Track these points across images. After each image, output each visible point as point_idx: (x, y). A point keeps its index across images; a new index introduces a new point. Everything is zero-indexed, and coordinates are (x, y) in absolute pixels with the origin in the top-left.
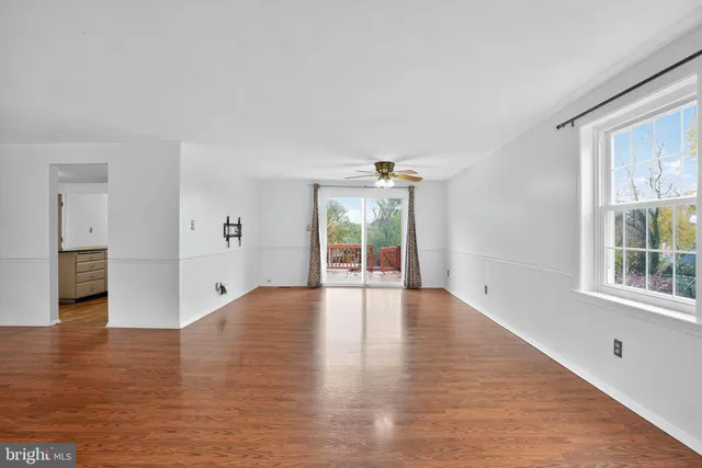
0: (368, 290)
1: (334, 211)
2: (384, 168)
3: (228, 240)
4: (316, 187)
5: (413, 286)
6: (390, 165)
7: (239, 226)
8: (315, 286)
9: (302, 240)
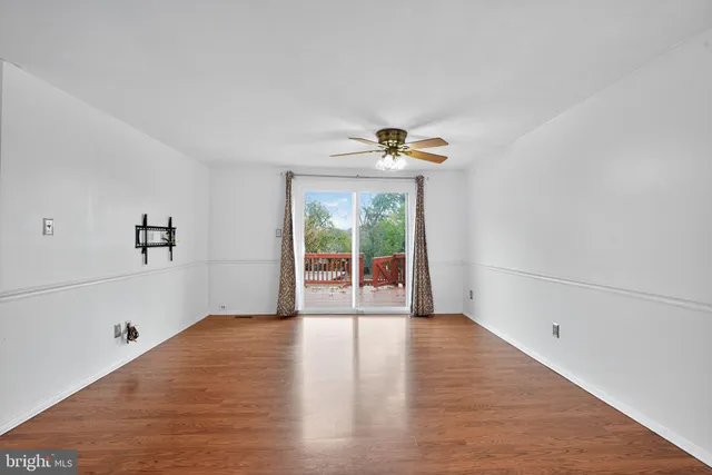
0: (361, 319)
1: (316, 215)
2: (392, 139)
3: (144, 251)
4: (289, 177)
5: (422, 313)
6: (399, 134)
7: (170, 230)
8: (287, 315)
9: (270, 250)
